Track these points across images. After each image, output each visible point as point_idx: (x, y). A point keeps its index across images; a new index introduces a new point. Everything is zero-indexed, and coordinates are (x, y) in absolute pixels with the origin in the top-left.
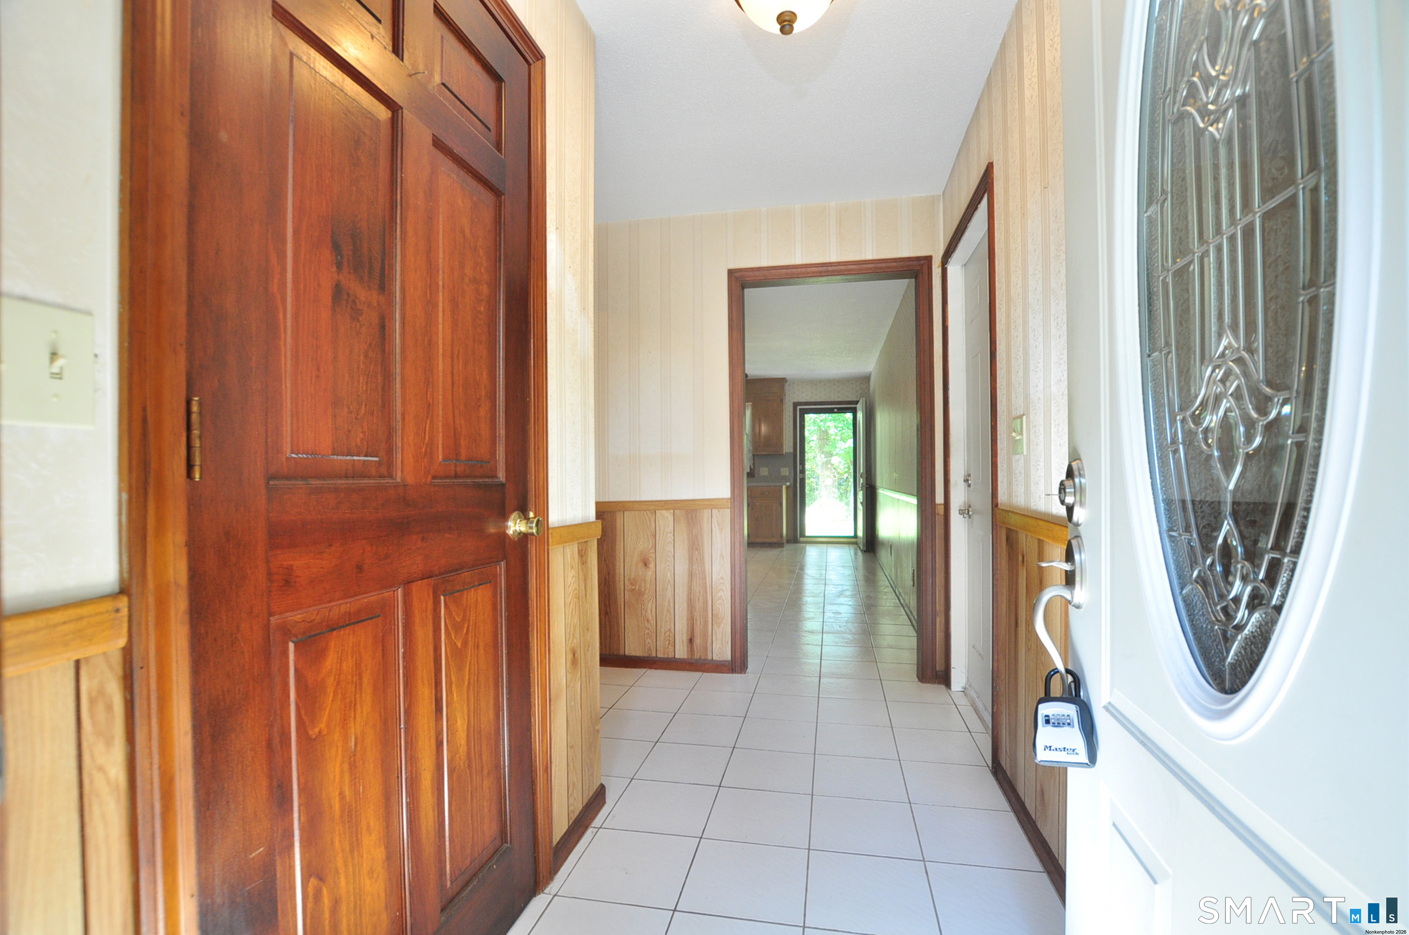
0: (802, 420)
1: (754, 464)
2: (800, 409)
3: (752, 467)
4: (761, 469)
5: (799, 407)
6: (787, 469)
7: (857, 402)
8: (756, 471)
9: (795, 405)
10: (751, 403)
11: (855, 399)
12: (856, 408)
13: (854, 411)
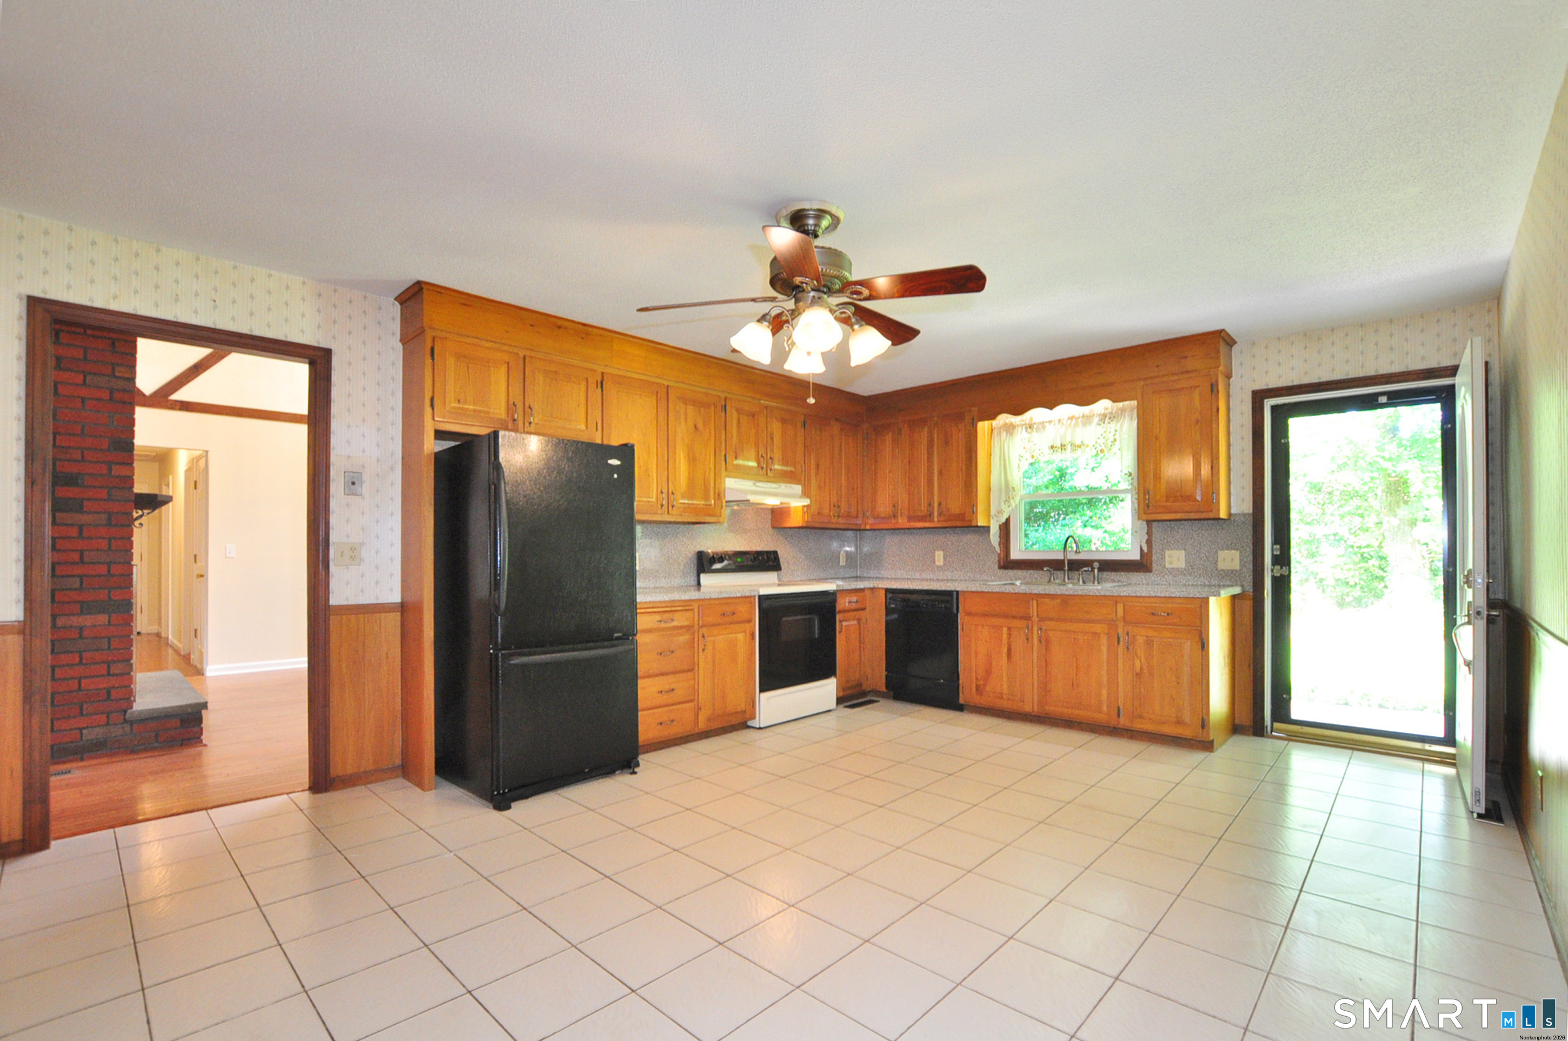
0: (1280, 433)
1: (1149, 542)
2: (1274, 408)
3: (1145, 549)
4: (1167, 553)
5: (1268, 403)
6: (1236, 554)
7: (1453, 371)
8: (1154, 558)
9: (1259, 397)
10: (1134, 403)
11: (1447, 362)
12: (1452, 387)
13: (1447, 397)
